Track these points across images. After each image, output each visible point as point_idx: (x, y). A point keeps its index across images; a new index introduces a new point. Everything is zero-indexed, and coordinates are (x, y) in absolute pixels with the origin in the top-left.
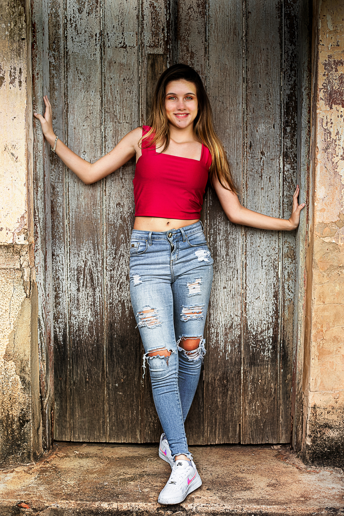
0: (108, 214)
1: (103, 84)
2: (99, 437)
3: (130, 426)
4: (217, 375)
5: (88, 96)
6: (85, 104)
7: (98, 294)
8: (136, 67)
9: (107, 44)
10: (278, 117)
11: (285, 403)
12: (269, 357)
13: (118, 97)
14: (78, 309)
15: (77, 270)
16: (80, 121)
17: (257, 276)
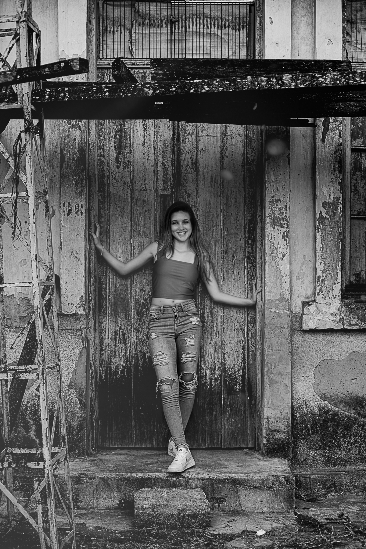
0: (135, 296)
1: (132, 213)
2: (128, 444)
3: (149, 436)
4: (206, 401)
5: (123, 221)
6: (120, 226)
7: (128, 348)
8: (153, 203)
9: (135, 188)
10: (243, 234)
11: (251, 420)
12: (240, 389)
13: (142, 221)
14: (115, 357)
15: (115, 332)
16: (117, 236)
17: (231, 336)
